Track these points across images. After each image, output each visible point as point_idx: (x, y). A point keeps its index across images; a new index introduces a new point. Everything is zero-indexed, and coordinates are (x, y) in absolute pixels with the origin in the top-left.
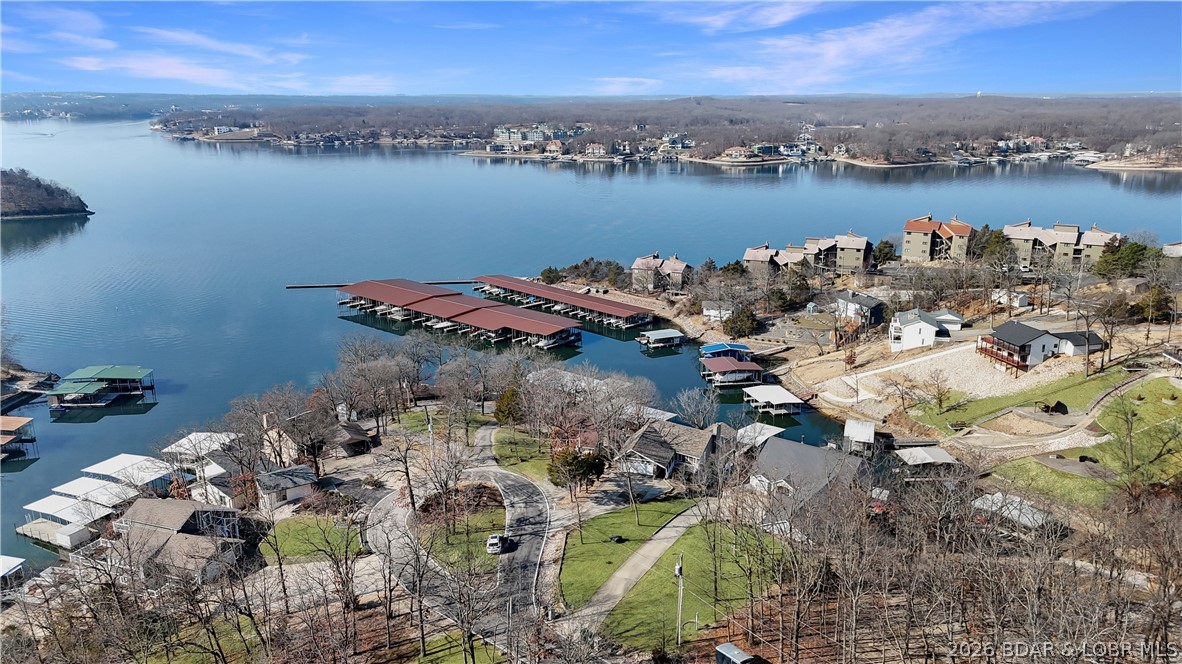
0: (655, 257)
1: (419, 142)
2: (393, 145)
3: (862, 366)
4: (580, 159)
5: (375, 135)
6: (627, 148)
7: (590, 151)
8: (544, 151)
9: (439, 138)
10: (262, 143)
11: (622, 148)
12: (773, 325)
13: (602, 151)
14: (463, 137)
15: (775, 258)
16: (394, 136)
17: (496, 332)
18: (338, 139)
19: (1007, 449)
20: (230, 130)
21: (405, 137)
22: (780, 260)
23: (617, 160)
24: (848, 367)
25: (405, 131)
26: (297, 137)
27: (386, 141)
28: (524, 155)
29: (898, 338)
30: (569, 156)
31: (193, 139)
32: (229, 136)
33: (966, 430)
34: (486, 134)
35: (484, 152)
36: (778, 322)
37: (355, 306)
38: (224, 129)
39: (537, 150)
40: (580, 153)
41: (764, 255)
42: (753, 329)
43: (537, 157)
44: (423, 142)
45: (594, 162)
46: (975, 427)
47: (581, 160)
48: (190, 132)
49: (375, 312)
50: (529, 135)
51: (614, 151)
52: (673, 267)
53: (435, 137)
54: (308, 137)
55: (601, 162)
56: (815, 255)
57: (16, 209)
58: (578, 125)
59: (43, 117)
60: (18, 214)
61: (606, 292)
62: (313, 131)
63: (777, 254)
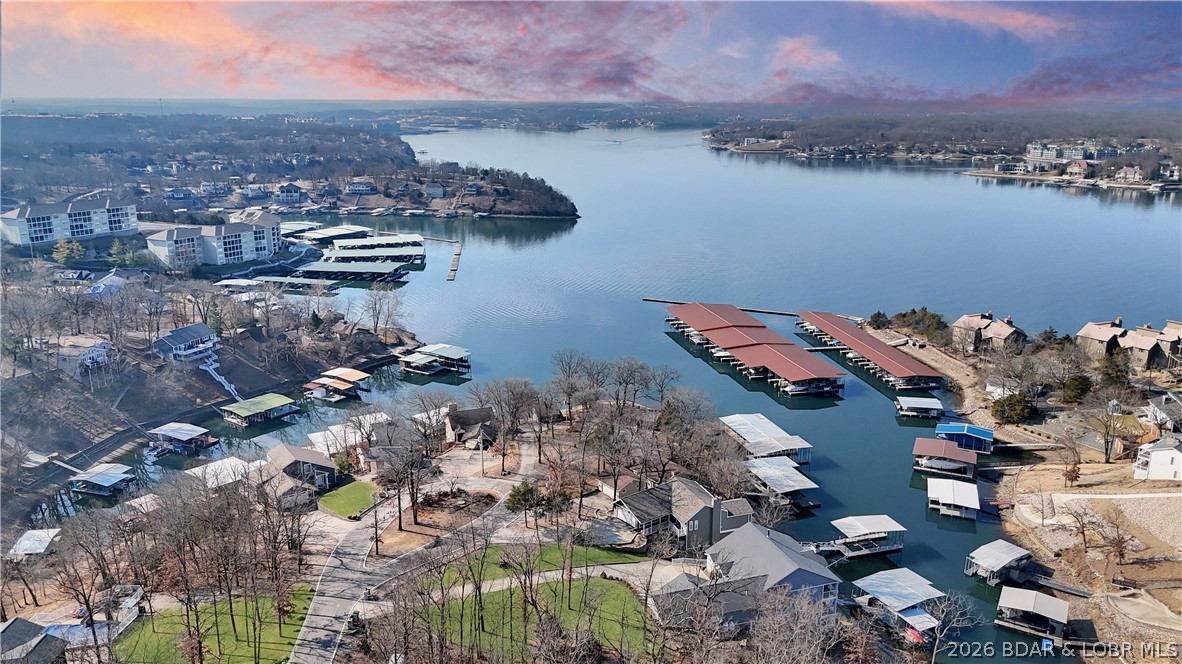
0: (983, 317)
1: (934, 157)
2: (907, 160)
3: (1086, 486)
4: (1103, 184)
5: (891, 149)
6: (1176, 173)
7: (1122, 175)
8: (1063, 172)
9: (958, 154)
10: (780, 155)
11: (1168, 173)
12: (1055, 417)
13: (1137, 176)
14: (987, 153)
15: (1119, 340)
16: (909, 150)
17: (754, 369)
18: (851, 152)
19: (1153, 627)
20: (758, 142)
21: (921, 152)
22: (1123, 342)
23: (1154, 188)
24: (1069, 483)
25: (924, 146)
26: (811, 150)
27: (900, 155)
28: (1037, 177)
29: (1147, 464)
30: (1091, 181)
31: (726, 149)
32: (754, 147)
33: (1132, 591)
34: (1016, 149)
35: (990, 171)
36: (1062, 416)
37: (675, 324)
38: (753, 140)
39: (1056, 171)
40: (1109, 177)
41: (1107, 333)
42: (1023, 417)
43: (1052, 178)
44: (939, 157)
45: (1124, 189)
46: (1143, 591)
47: (1105, 187)
48: (726, 142)
49: (684, 332)
50: (1067, 153)
51: (1155, 176)
52: (999, 331)
53: (953, 152)
54: (821, 150)
55: (1134, 189)
56: (1172, 342)
57: (528, 210)
58: (1140, 141)
59: (634, 125)
60: (529, 214)
61: (922, 346)
62: (827, 144)
63: (1124, 334)
